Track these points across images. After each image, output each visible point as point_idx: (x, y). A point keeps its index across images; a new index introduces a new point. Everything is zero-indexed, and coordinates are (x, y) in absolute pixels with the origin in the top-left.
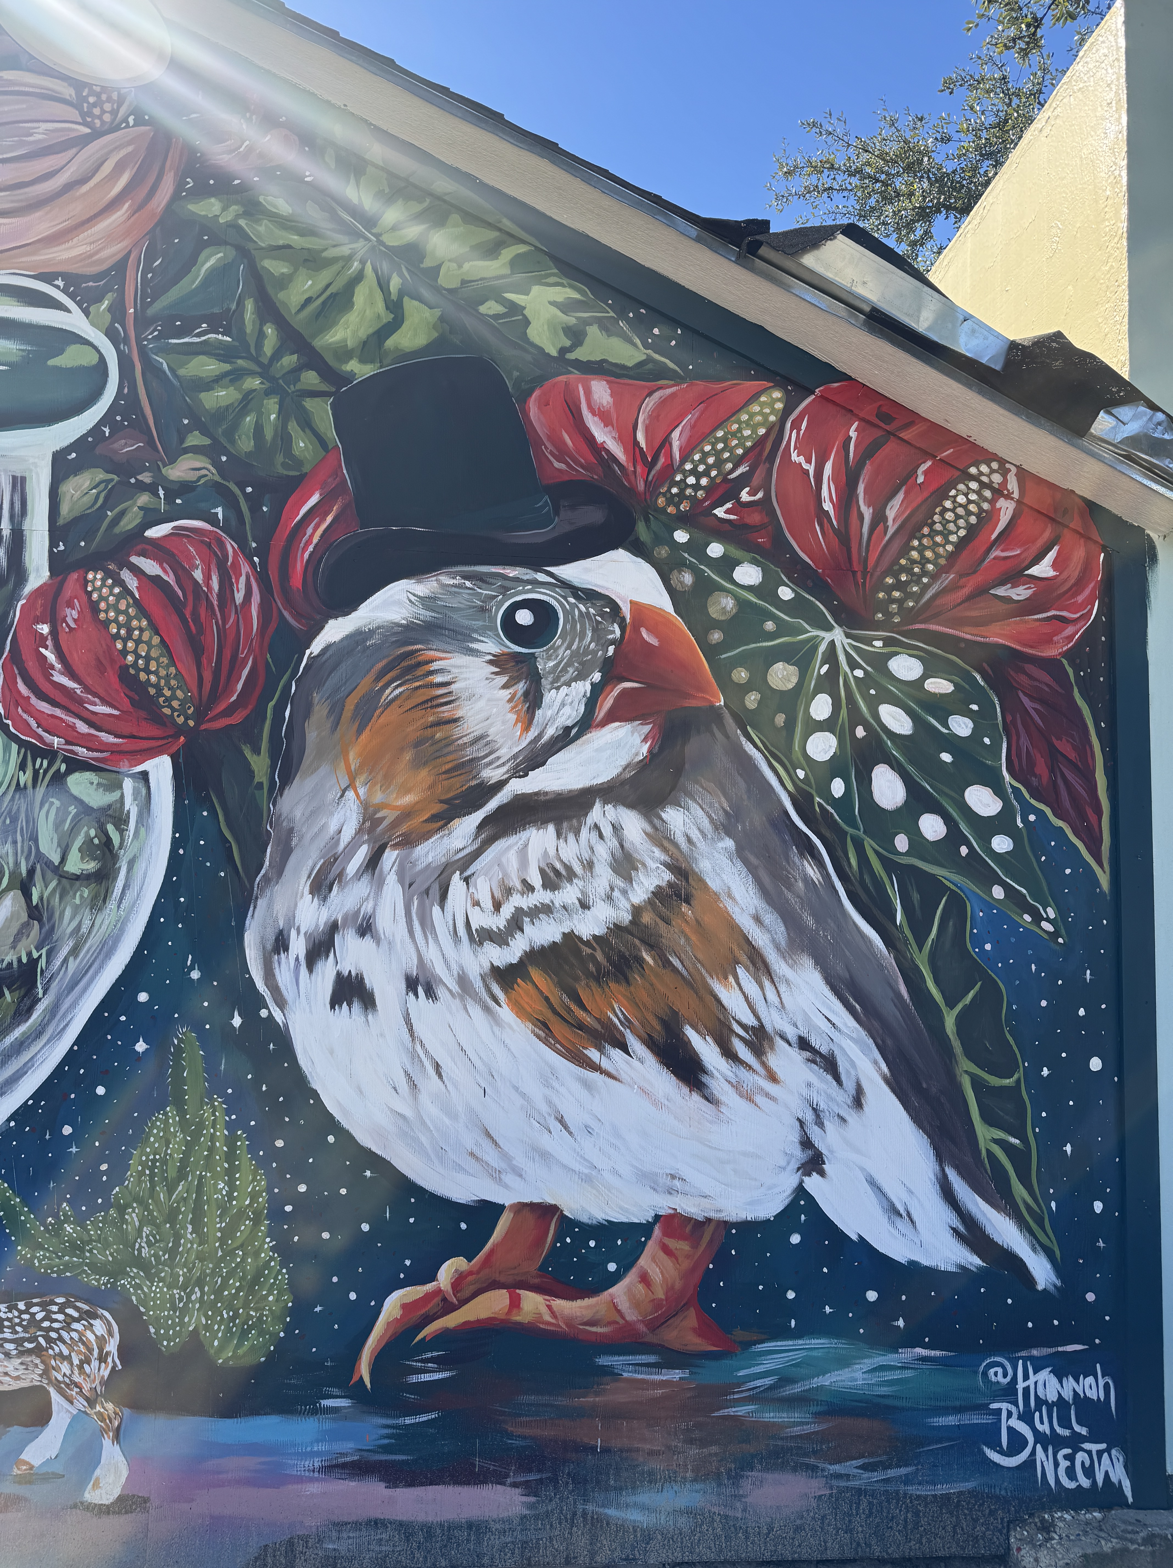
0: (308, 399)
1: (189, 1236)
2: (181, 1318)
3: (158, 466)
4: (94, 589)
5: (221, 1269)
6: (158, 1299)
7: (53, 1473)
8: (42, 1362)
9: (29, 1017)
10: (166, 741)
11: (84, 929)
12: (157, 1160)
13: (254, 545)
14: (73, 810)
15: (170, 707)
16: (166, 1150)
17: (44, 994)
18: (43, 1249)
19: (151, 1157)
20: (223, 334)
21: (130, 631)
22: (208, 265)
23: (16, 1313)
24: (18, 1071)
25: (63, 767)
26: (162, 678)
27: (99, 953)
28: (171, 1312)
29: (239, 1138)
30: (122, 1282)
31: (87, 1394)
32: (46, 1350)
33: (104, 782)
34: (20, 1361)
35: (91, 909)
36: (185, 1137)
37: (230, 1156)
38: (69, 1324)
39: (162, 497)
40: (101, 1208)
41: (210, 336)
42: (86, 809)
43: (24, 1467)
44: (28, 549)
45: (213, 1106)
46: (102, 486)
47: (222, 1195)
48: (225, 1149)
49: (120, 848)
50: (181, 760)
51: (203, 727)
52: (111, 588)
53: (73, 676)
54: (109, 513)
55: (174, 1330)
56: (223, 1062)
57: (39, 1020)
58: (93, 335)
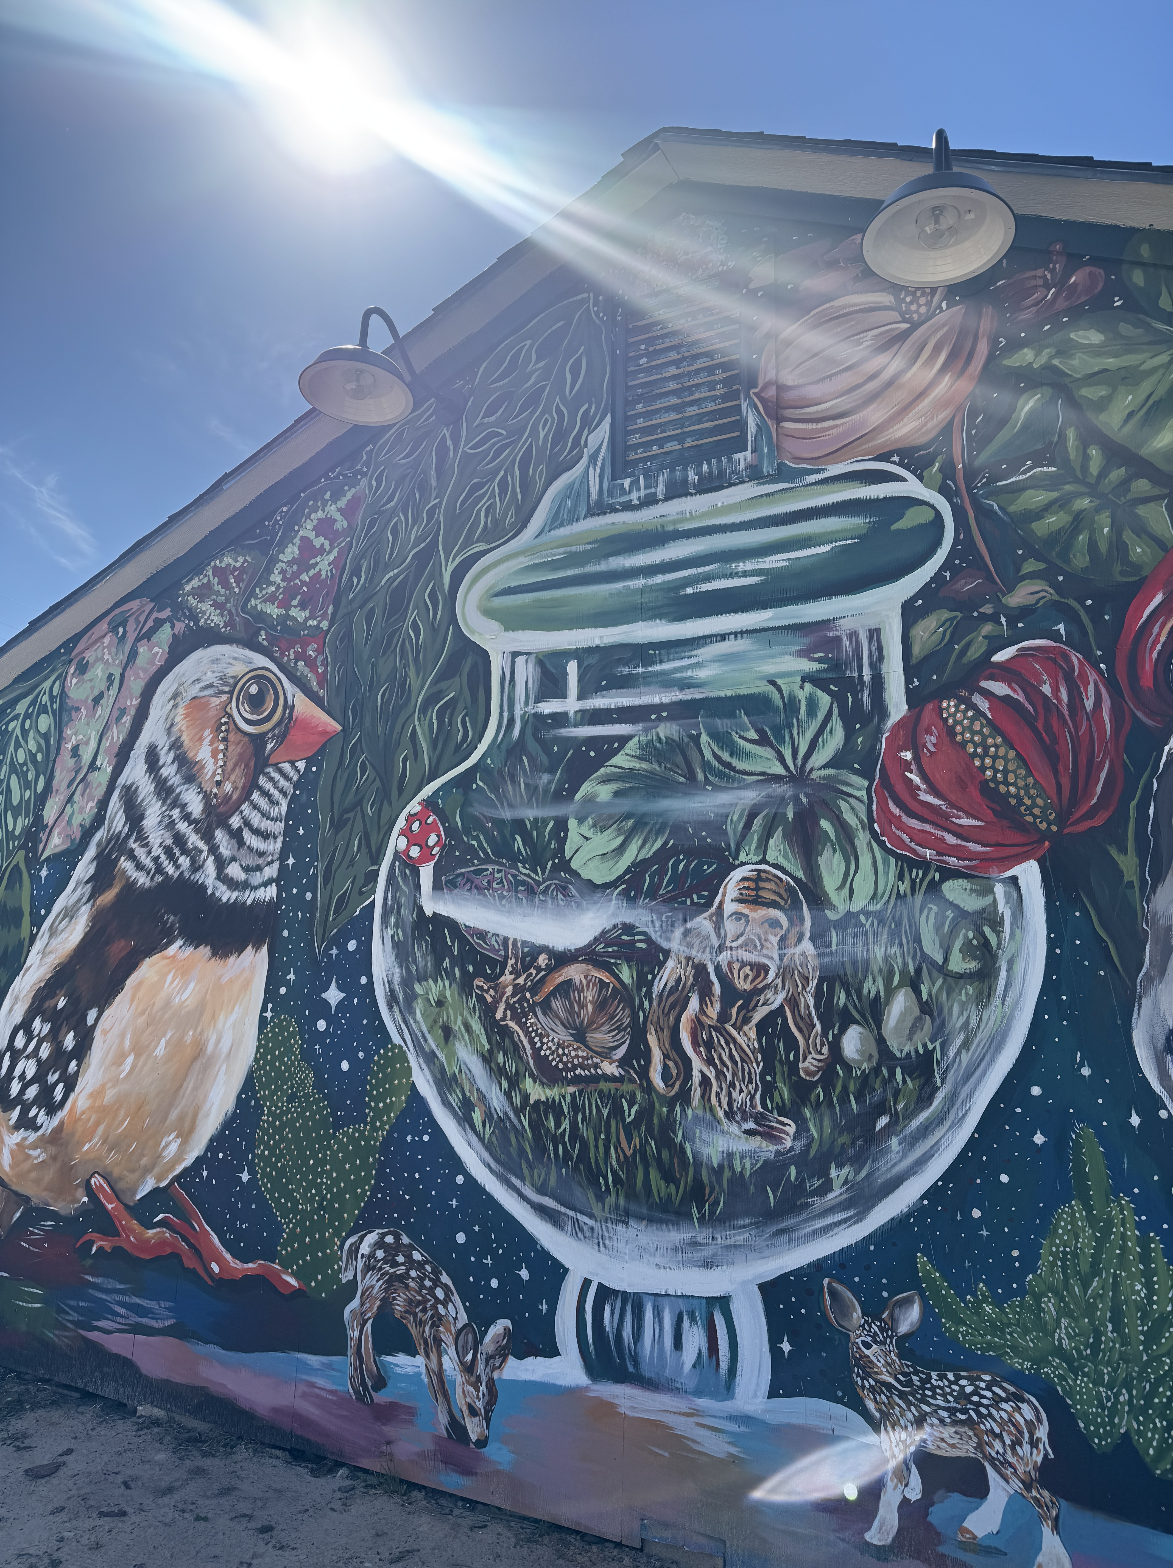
0: (1141, 507)
1: (1109, 1334)
2: (1111, 1417)
3: (998, 597)
4: (949, 716)
5: (1148, 1374)
6: (1085, 1394)
7: (996, 1548)
8: (975, 1435)
9: (931, 1104)
10: (1031, 847)
11: (973, 1024)
12: (1068, 1253)
13: (1099, 653)
14: (950, 914)
15: (1032, 814)
16: (1076, 1244)
17: (942, 1083)
18: (966, 1325)
19: (1062, 1249)
20: (1047, 466)
21: (986, 749)
22: (1027, 408)
23: (947, 1383)
24: (926, 1153)
25: (937, 876)
26: (1021, 788)
27: (989, 1047)
28: (1100, 1410)
29: (1152, 1240)
30: (1046, 1370)
31: (1022, 1477)
32: (978, 1424)
33: (977, 888)
34: (954, 1430)
35: (977, 1005)
36: (1094, 1233)
37: (1144, 1257)
38: (997, 1403)
39: (1004, 623)
40: (1016, 1293)
41: (1035, 471)
42: (962, 914)
43: (968, 1536)
44: (887, 689)
45: (1120, 1204)
46: (948, 623)
47: (1140, 1296)
48: (1138, 1249)
49: (999, 948)
50: (1048, 864)
51: (1066, 831)
52: (965, 712)
53: (937, 794)
54: (956, 646)
55: (1105, 1429)
56: (1126, 1161)
57: (940, 1108)
58: (928, 495)
